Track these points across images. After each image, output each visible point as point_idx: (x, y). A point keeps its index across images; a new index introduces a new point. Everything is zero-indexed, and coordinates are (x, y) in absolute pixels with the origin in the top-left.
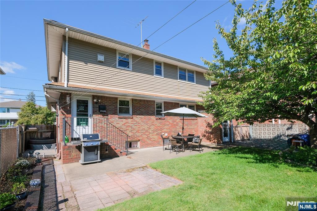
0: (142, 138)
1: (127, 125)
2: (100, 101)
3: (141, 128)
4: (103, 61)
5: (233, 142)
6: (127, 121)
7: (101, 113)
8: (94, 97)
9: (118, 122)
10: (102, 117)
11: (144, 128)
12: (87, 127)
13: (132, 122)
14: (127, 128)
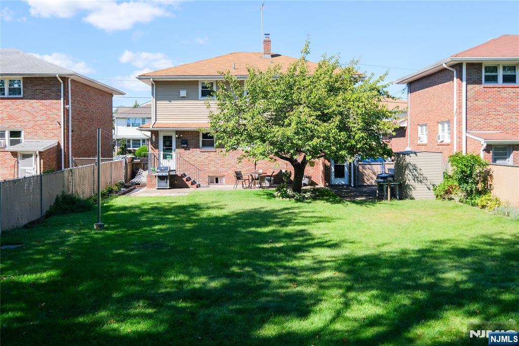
0: (227, 174)
1: (209, 159)
2: (181, 136)
3: (226, 163)
4: (185, 96)
5: (353, 185)
6: (210, 155)
7: (183, 147)
8: (177, 132)
9: (200, 156)
10: (184, 151)
11: (229, 162)
12: (172, 161)
13: (216, 156)
14: (210, 162)
